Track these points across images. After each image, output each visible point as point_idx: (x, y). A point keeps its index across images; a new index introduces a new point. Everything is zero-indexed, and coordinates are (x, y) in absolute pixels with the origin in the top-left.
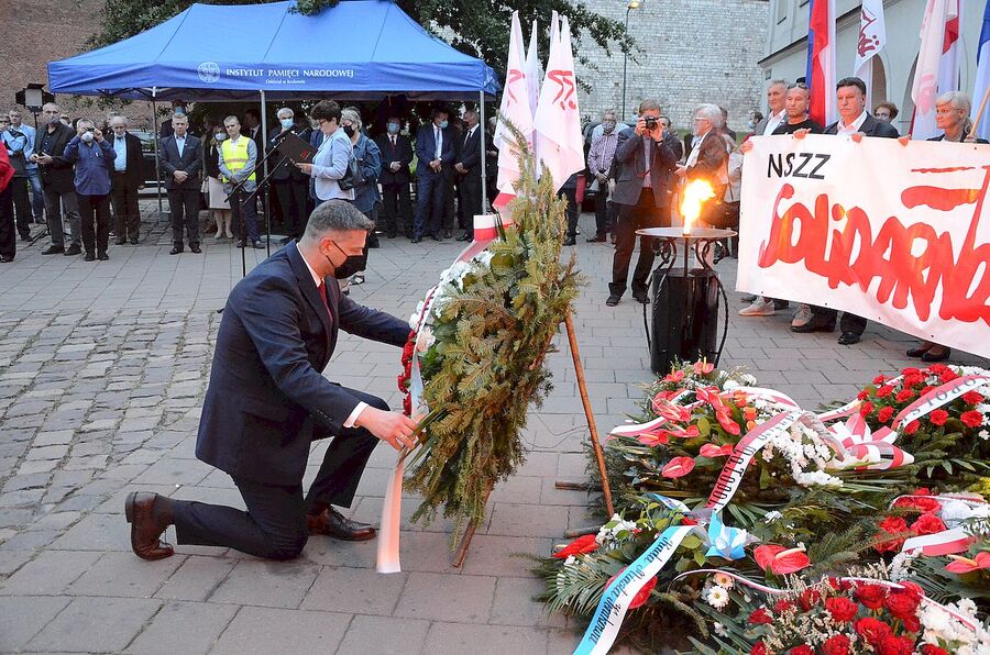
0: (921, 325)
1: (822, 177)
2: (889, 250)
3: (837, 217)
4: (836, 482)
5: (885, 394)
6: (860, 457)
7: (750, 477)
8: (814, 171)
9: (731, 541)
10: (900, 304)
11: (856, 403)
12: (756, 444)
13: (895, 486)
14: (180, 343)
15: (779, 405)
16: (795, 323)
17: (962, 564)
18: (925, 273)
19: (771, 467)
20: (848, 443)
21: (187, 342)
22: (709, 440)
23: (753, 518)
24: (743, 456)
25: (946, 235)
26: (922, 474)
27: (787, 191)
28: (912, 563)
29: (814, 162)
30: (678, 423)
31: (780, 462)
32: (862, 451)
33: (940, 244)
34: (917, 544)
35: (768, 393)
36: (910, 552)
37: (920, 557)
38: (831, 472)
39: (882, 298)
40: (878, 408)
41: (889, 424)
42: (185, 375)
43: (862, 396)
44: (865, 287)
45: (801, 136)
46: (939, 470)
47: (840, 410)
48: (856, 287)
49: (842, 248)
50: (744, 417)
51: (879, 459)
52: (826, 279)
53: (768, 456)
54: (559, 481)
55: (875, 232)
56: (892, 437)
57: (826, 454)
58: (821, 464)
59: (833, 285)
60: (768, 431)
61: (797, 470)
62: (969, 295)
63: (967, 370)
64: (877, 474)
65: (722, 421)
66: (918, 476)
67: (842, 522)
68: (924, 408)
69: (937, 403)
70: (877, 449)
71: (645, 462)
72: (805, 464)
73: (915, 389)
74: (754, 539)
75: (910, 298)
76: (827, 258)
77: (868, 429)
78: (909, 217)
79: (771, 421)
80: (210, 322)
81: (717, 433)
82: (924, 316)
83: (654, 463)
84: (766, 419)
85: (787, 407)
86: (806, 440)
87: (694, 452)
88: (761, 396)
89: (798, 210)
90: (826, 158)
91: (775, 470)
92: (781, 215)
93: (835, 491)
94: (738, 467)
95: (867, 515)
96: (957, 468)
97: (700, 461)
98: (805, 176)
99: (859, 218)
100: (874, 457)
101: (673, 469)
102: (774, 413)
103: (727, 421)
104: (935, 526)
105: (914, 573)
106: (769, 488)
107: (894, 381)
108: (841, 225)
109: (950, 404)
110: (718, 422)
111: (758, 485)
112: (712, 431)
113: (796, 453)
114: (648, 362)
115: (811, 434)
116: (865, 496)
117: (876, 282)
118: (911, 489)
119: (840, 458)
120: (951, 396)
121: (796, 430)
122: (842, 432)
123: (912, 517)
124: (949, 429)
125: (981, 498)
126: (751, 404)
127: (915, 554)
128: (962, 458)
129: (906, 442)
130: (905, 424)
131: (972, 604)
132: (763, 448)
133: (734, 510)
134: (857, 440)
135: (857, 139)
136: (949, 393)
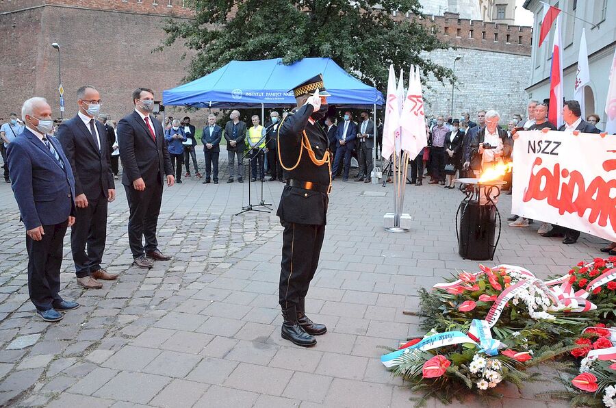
0: (615, 235)
1: (557, 154)
2: (596, 194)
3: (564, 176)
4: (552, 318)
5: (584, 271)
6: (567, 305)
7: (506, 313)
8: (553, 151)
9: (492, 346)
10: (603, 223)
11: (567, 276)
12: (509, 296)
13: (586, 321)
14: (217, 230)
15: (523, 276)
16: (539, 232)
19: (517, 308)
20: (561, 297)
21: (220, 230)
22: (484, 292)
23: (505, 334)
24: (502, 302)
26: (601, 316)
27: (538, 161)
28: (592, 363)
29: (553, 146)
30: (469, 283)
31: (522, 305)
32: (568, 302)
34: (595, 354)
35: (518, 269)
36: (591, 357)
37: (597, 360)
38: (550, 312)
39: (592, 220)
40: (579, 280)
41: (584, 288)
42: (218, 246)
43: (571, 272)
44: (581, 214)
45: (546, 132)
46: (610, 314)
47: (559, 279)
48: (575, 214)
49: (567, 190)
50: (503, 282)
51: (577, 307)
52: (558, 209)
53: (515, 302)
54: (405, 311)
55: (587, 185)
56: (586, 295)
57: (548, 303)
58: (545, 308)
59: (561, 213)
60: (516, 289)
61: (531, 311)
64: (576, 315)
65: (492, 283)
66: (598, 317)
67: (554, 339)
68: (604, 280)
69: (611, 278)
70: (577, 301)
71: (450, 303)
72: (536, 307)
73: (600, 270)
74: (505, 346)
76: (559, 198)
77: (572, 290)
78: (608, 176)
79: (519, 283)
80: (232, 220)
81: (489, 289)
83: (455, 303)
84: (516, 282)
85: (528, 277)
86: (537, 295)
87: (476, 299)
88: (513, 270)
89: (545, 171)
90: (559, 144)
91: (520, 310)
92: (535, 174)
93: (552, 322)
94: (499, 308)
95: (569, 336)
97: (479, 303)
98: (548, 153)
99: (577, 177)
100: (574, 306)
101: (465, 307)
102: (520, 279)
103: (495, 283)
104: (606, 344)
105: (593, 369)
106: (516, 320)
107: (589, 265)
108: (567, 180)
110: (489, 283)
111: (510, 318)
112: (487, 288)
113: (531, 301)
114: (457, 250)
115: (540, 291)
116: (568, 326)
117: (588, 212)
118: (595, 323)
119: (556, 305)
121: (532, 289)
122: (558, 291)
123: (594, 339)
126: (508, 274)
127: (594, 359)
129: (593, 298)
130: (593, 288)
132: (513, 298)
133: (496, 330)
134: (566, 296)
135: (576, 134)
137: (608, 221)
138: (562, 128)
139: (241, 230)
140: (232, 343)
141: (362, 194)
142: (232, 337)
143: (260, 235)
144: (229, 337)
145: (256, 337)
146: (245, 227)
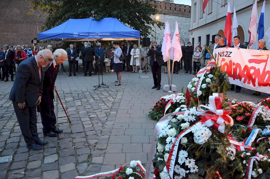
0: (254, 88)
1: (230, 57)
2: (246, 72)
3: (234, 65)
8: (229, 55)
10: (249, 83)
18: (253, 76)
25: (259, 69)
29: (229, 53)
33: (257, 70)
39: (244, 82)
44: (240, 80)
45: (227, 48)
48: (238, 80)
49: (235, 70)
59: (234, 79)
62: (265, 81)
76: (232, 74)
78: (250, 65)
82: (254, 85)
90: (231, 52)
92: (222, 65)
98: (227, 56)
99: (238, 65)
117: (243, 79)
135: (239, 49)
137: (251, 82)
138: (233, 47)
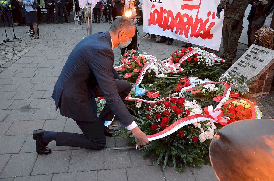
0: (186, 39)
1: (161, 2)
2: (178, 21)
3: (165, 13)
4: (166, 76)
5: (177, 55)
7: (146, 76)
8: (159, 1)
9: (141, 91)
10: (181, 34)
11: (170, 58)
12: (147, 68)
13: (180, 76)
15: (152, 59)
16: (156, 40)
17: (194, 92)
18: (187, 26)
20: (169, 67)
22: (135, 68)
23: (146, 86)
24: (144, 71)
25: (192, 17)
26: (185, 73)
27: (153, 6)
28: (183, 94)
30: (127, 64)
31: (153, 72)
32: (172, 69)
33: (190, 19)
34: (184, 89)
35: (149, 56)
36: (183, 91)
38: (165, 74)
39: (176, 33)
40: (176, 59)
41: (178, 62)
43: (172, 56)
44: (172, 30)
46: (189, 72)
47: (167, 60)
48: (170, 30)
49: (166, 19)
50: (143, 62)
51: (176, 70)
53: (150, 71)
55: (174, 17)
56: (179, 65)
57: (164, 70)
58: (162, 72)
59: (164, 30)
60: (150, 65)
61: (157, 74)
62: (197, 31)
63: (195, 48)
64: (176, 74)
65: (138, 63)
66: (185, 74)
67: (167, 85)
68: (186, 58)
69: (189, 56)
70: (175, 68)
72: (159, 72)
73: (184, 53)
74: (147, 91)
75: (183, 32)
76: (163, 24)
77: (173, 64)
78: (183, 12)
81: (137, 66)
82: (187, 37)
83: (122, 75)
84: (149, 62)
85: (154, 59)
86: (159, 67)
88: (147, 56)
89: (156, 11)
91: (152, 74)
92: (152, 13)
93: (166, 78)
94: (142, 74)
95: (173, 84)
96: (193, 71)
97: (133, 73)
98: (157, 2)
99: (170, 13)
100: (175, 70)
101: (126, 76)
102: (151, 60)
103: (139, 63)
104: (188, 85)
105: (184, 96)
106: (151, 79)
107: (179, 52)
108: (166, 15)
109: (192, 56)
110: (137, 64)
111: (148, 79)
112: (136, 66)
113: (156, 70)
115: (160, 65)
116: (173, 79)
117: (175, 29)
118: (183, 77)
119: (167, 71)
120: (192, 54)
121: (156, 64)
122: (167, 64)
123: (183, 83)
124: (191, 62)
125: (198, 77)
126: (145, 59)
127: (184, 91)
128: (194, 69)
129: (182, 66)
130: (182, 62)
131: (196, 101)
132: (148, 69)
133: (142, 85)
134: (171, 66)
136: (191, 54)
139: (4, 53)
140: (7, 112)
141: (70, 29)
142: (7, 109)
143: (16, 54)
144: (5, 110)
145: (21, 106)
146: (6, 51)
